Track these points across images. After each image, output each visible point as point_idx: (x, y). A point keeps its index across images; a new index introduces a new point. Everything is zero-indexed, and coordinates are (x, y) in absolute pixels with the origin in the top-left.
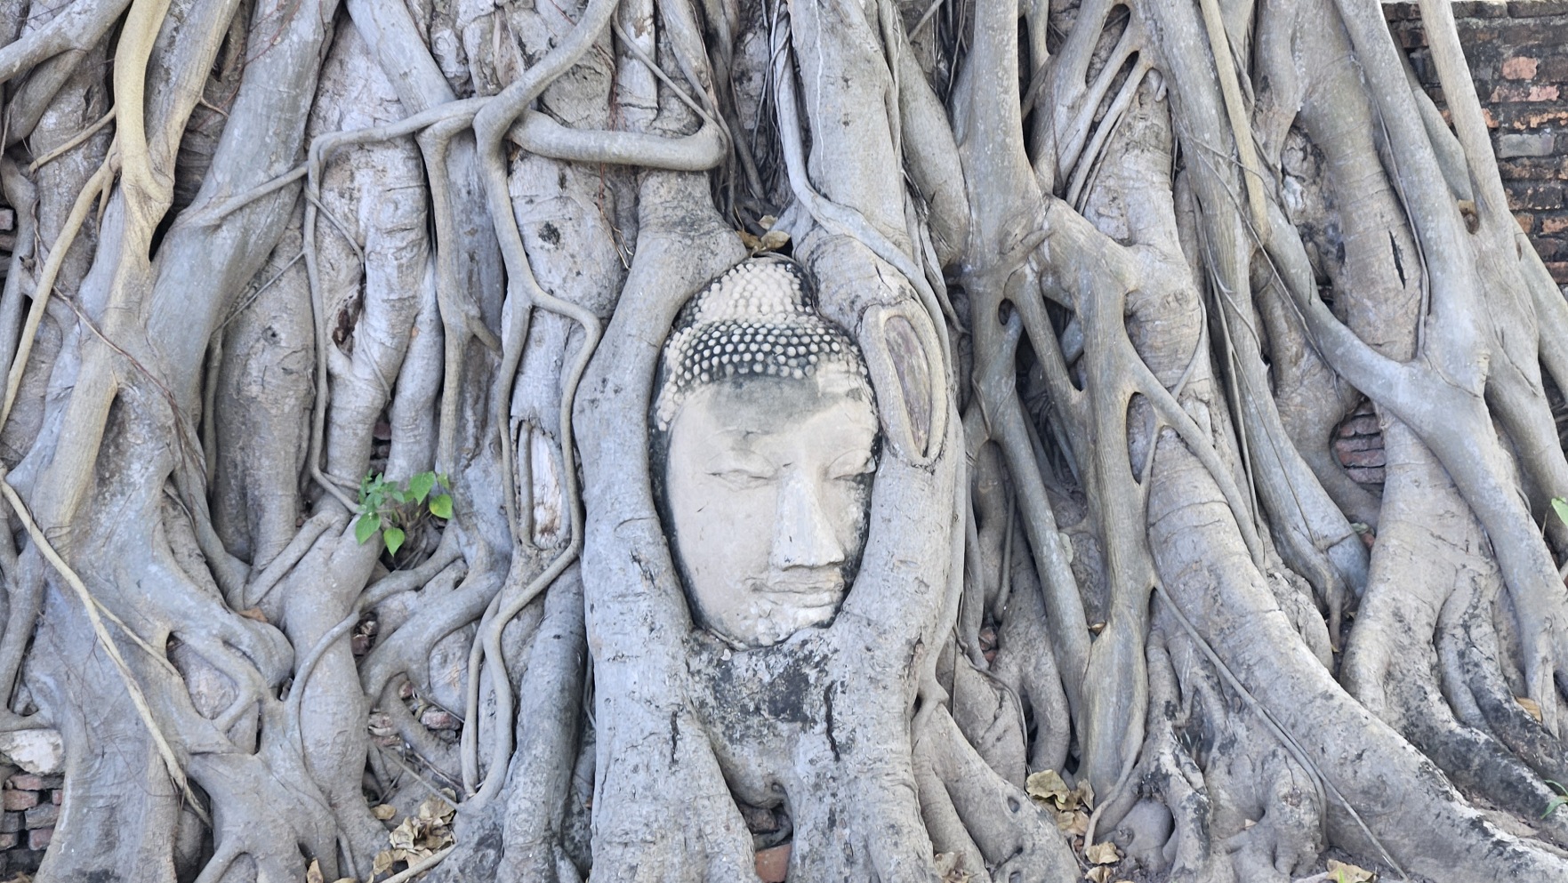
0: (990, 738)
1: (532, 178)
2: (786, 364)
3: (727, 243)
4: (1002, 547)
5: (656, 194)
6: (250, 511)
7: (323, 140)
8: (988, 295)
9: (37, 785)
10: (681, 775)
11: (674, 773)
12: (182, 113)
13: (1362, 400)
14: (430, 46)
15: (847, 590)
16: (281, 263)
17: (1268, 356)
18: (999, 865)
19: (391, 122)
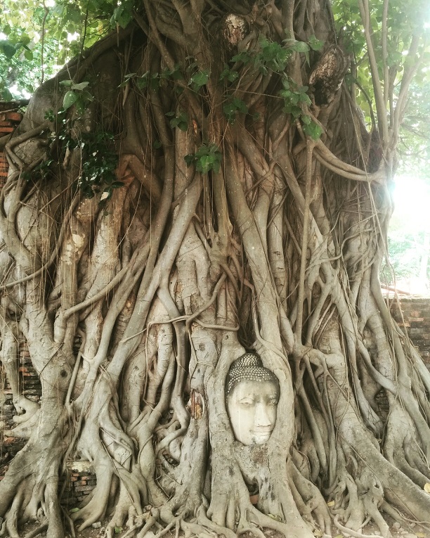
0: (301, 468)
3: (241, 351)
4: (301, 421)
5: (225, 337)
6: (129, 410)
7: (151, 323)
9: (77, 475)
11: (232, 476)
13: (383, 388)
14: (176, 303)
15: (271, 432)
16: (140, 351)
17: (361, 378)
18: (307, 501)
19: (166, 320)
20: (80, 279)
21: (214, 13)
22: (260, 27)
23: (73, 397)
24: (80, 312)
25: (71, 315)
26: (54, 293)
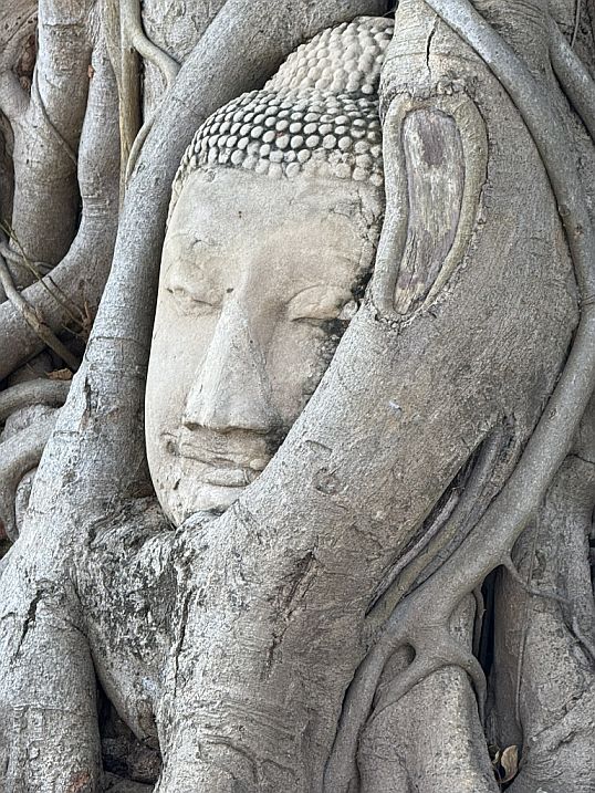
2: (267, 157)
10: (19, 674)
11: (12, 669)
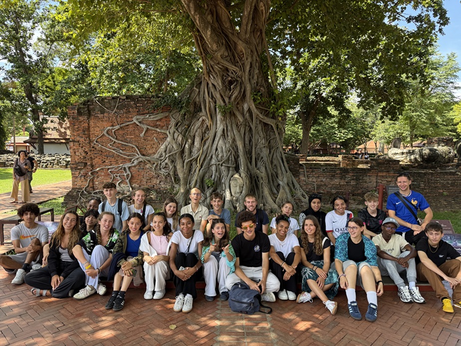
1: (223, 167)
2: (238, 180)
3: (235, 172)
5: (231, 168)
6: (205, 188)
7: (210, 164)
8: (253, 176)
11: (229, 205)
12: (201, 162)
14: (217, 159)
15: (241, 194)
16: (207, 172)
19: (215, 163)
20: (191, 152)
21: (225, 76)
22: (237, 81)
23: (189, 184)
24: (191, 161)
25: (188, 162)
26: (184, 155)
